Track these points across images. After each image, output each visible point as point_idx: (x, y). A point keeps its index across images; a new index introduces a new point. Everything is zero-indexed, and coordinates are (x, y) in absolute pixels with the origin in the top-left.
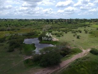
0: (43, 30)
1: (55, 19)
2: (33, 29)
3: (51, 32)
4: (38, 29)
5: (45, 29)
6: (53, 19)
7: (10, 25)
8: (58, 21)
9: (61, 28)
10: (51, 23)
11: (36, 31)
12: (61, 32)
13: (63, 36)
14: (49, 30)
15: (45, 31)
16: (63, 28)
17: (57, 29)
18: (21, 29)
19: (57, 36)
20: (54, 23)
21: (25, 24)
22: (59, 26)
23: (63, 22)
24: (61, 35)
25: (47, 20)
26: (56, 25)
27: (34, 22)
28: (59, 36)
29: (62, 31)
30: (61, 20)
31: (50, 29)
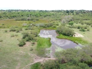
0: (62, 21)
1: (76, 11)
2: (52, 20)
3: (72, 24)
4: (57, 20)
5: (65, 20)
6: (74, 11)
7: (31, 15)
8: (80, 12)
9: (84, 20)
10: (72, 14)
11: (54, 22)
12: (85, 25)
13: (88, 30)
14: (69, 22)
15: (64, 22)
16: (86, 20)
17: (79, 21)
18: (40, 19)
19: (80, 30)
20: (75, 14)
21: (44, 15)
22: (81, 17)
23: (85, 13)
24: (86, 30)
25: (67, 11)
26: (77, 17)
27: (53, 13)
28: (84, 31)
29: (85, 23)
30: (83, 12)
31: (71, 20)
